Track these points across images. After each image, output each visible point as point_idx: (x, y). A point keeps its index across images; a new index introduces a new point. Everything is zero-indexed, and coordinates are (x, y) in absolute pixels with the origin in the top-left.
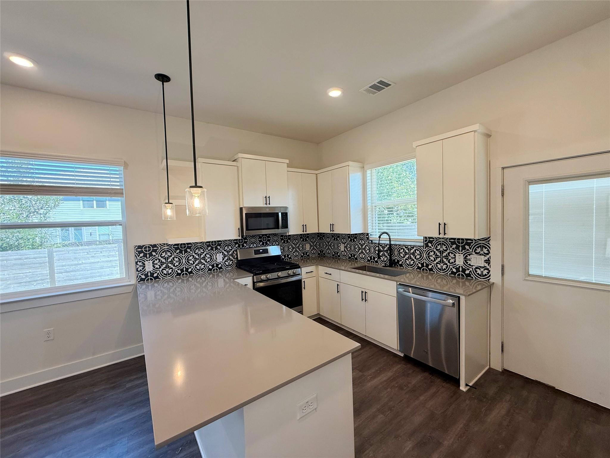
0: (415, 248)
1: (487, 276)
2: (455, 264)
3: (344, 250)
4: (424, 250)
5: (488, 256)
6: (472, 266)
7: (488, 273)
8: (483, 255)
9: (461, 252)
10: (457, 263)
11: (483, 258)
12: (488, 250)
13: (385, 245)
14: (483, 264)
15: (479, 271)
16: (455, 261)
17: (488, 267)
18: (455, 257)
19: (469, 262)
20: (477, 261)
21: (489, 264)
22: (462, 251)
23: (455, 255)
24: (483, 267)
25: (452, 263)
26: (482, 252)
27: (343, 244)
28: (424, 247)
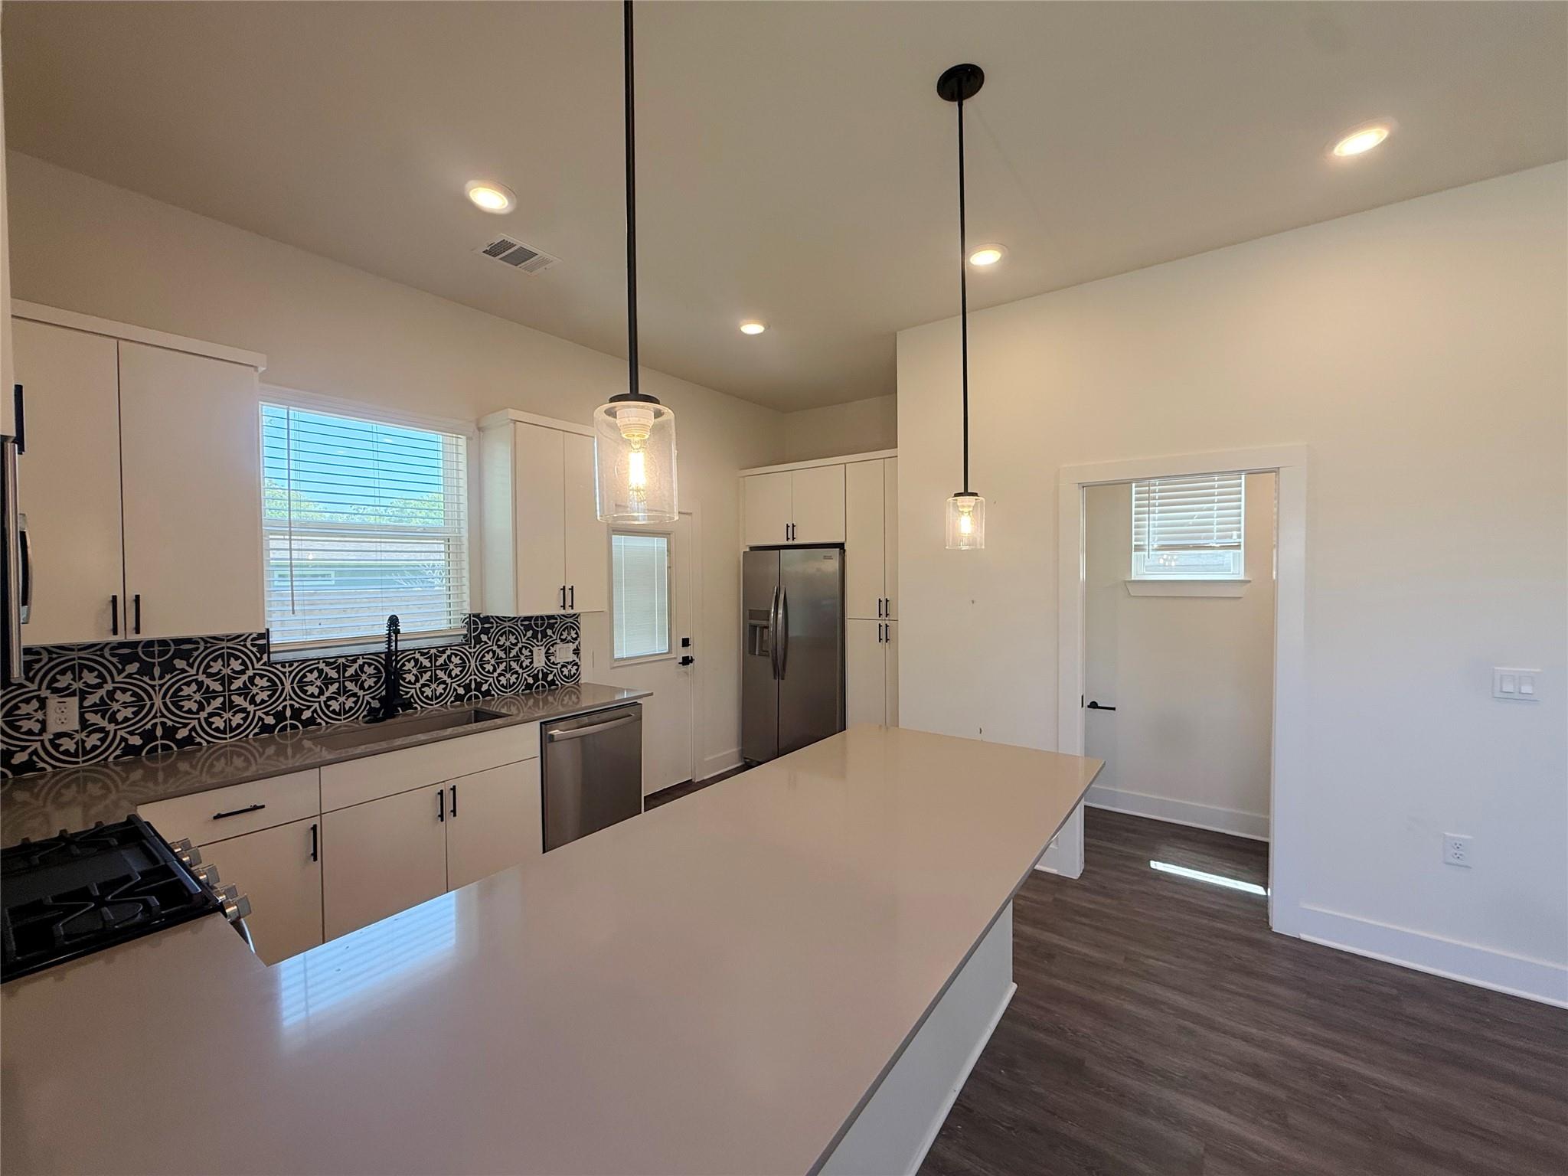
0: (448, 652)
1: (574, 677)
2: (533, 668)
3: (77, 727)
4: (470, 653)
5: (577, 642)
6: (556, 665)
7: (577, 670)
8: (571, 642)
9: (540, 644)
10: (535, 665)
11: (572, 646)
12: (577, 633)
13: (347, 661)
14: (572, 657)
15: (566, 671)
16: (531, 663)
17: (577, 661)
18: (532, 655)
19: (552, 659)
20: (563, 653)
21: (578, 654)
22: (542, 641)
23: (531, 651)
24: (571, 662)
25: (527, 667)
26: (569, 638)
27: (73, 694)
28: (472, 646)
